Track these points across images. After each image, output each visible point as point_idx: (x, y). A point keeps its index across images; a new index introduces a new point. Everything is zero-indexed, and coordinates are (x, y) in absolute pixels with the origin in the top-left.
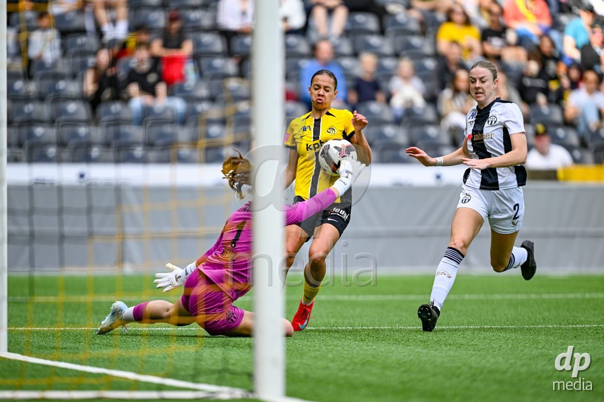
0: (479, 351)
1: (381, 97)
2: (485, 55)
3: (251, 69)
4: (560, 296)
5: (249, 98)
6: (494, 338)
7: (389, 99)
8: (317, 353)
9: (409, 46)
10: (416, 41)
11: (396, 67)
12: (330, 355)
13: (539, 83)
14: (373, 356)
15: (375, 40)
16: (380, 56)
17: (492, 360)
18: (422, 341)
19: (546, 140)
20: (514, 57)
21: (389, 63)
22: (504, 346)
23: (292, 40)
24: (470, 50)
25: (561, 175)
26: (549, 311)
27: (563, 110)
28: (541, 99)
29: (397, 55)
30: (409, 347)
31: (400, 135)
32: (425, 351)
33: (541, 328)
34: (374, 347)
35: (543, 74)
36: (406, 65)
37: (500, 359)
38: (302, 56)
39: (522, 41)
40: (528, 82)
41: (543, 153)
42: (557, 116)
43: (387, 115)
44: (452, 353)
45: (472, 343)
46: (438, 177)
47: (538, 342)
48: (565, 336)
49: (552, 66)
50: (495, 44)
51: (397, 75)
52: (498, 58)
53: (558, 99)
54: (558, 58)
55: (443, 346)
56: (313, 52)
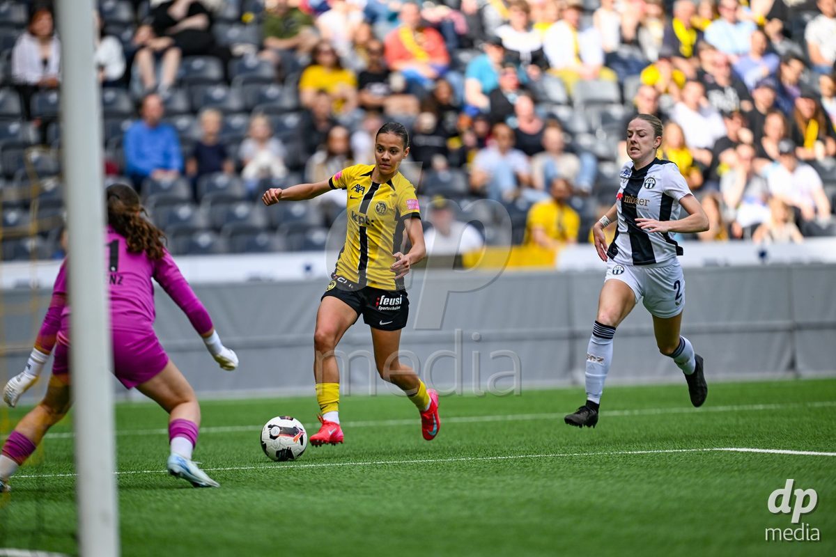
0: (372, 494)
1: (229, 166)
2: (364, 107)
3: (59, 134)
4: (473, 419)
5: (59, 173)
6: (390, 477)
7: (240, 168)
8: (160, 504)
9: (262, 99)
10: (272, 91)
11: (248, 127)
12: (177, 507)
13: (435, 141)
14: (233, 505)
15: (218, 92)
16: (226, 112)
17: (390, 506)
18: (295, 484)
19: (446, 216)
20: (402, 108)
21: (237, 121)
22: (404, 487)
23: (110, 95)
24: (344, 100)
25: (468, 260)
26: (461, 439)
27: (468, 176)
28: (439, 162)
29: (247, 111)
30: (280, 493)
31: (257, 216)
32: (301, 497)
33: (452, 462)
34: (234, 494)
35: (440, 129)
36: (260, 123)
37: (399, 505)
38: (124, 116)
39: (411, 86)
40: (421, 141)
41: (445, 233)
42: (460, 184)
43: (238, 190)
44: (336, 498)
45: (362, 484)
46: (308, 268)
47: (448, 481)
48: (483, 471)
49: (451, 118)
50: (376, 92)
51: (248, 137)
52: (380, 110)
53: (460, 161)
54: (459, 108)
55: (324, 490)
56: (138, 108)
